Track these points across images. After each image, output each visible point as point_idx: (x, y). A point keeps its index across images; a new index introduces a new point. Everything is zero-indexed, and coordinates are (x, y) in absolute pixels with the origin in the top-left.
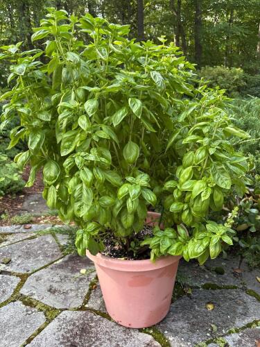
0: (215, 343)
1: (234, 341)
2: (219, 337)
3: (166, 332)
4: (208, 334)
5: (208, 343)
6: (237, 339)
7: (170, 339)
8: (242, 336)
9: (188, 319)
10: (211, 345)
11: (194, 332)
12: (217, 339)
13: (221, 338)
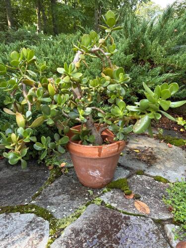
0: (93, 203)
1: (108, 198)
2: (96, 198)
3: (49, 206)
4: (86, 199)
5: (87, 205)
6: (110, 196)
7: (53, 211)
8: (113, 193)
9: (67, 191)
10: (90, 206)
11: (74, 200)
12: (94, 200)
13: (97, 199)
